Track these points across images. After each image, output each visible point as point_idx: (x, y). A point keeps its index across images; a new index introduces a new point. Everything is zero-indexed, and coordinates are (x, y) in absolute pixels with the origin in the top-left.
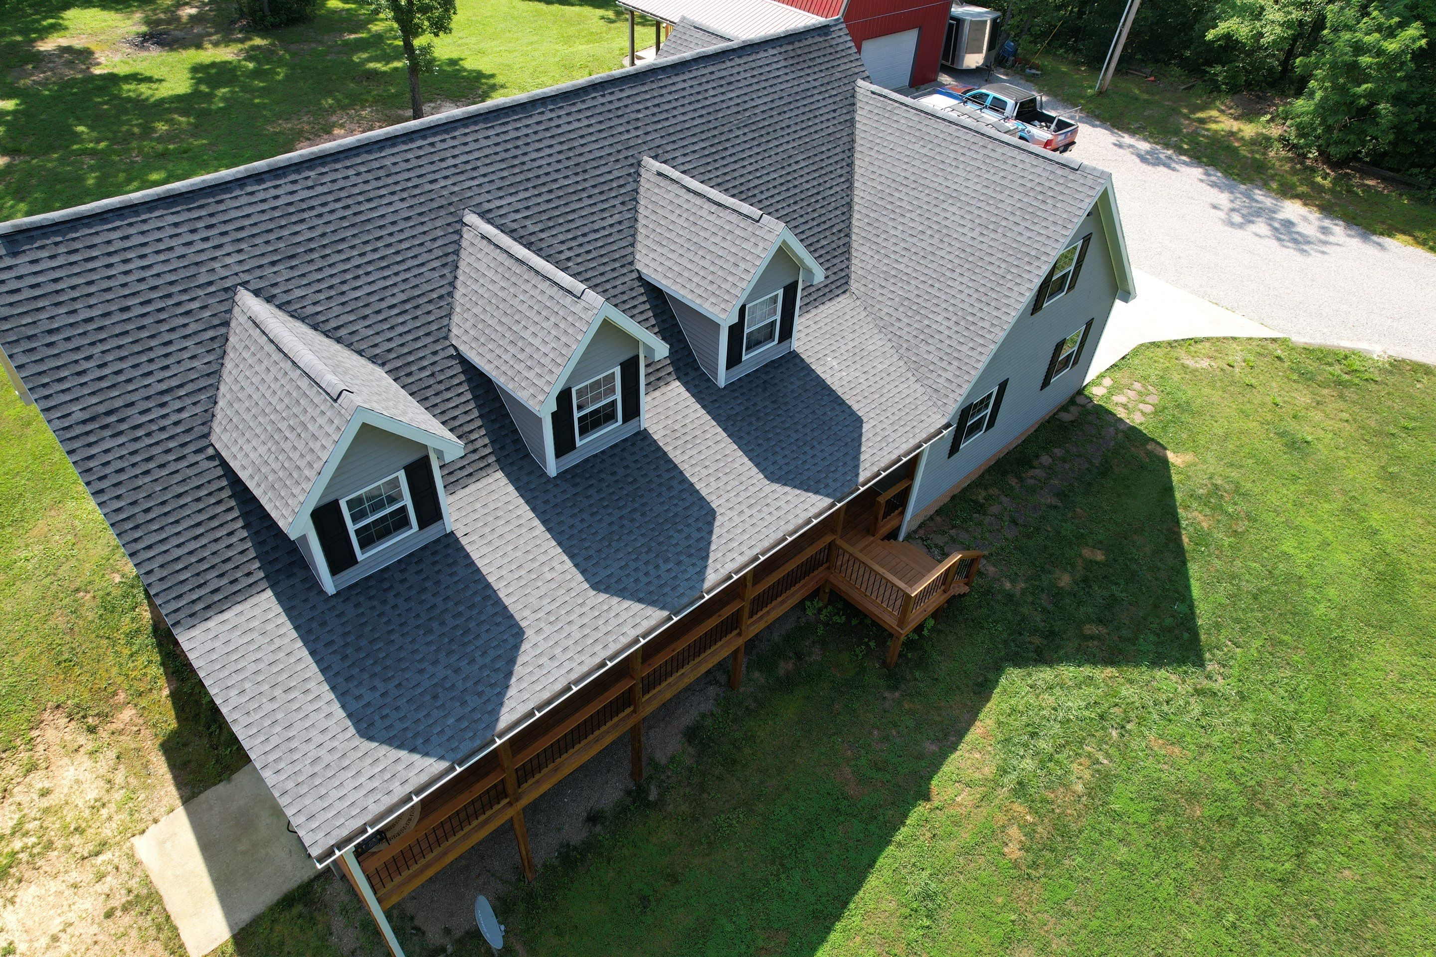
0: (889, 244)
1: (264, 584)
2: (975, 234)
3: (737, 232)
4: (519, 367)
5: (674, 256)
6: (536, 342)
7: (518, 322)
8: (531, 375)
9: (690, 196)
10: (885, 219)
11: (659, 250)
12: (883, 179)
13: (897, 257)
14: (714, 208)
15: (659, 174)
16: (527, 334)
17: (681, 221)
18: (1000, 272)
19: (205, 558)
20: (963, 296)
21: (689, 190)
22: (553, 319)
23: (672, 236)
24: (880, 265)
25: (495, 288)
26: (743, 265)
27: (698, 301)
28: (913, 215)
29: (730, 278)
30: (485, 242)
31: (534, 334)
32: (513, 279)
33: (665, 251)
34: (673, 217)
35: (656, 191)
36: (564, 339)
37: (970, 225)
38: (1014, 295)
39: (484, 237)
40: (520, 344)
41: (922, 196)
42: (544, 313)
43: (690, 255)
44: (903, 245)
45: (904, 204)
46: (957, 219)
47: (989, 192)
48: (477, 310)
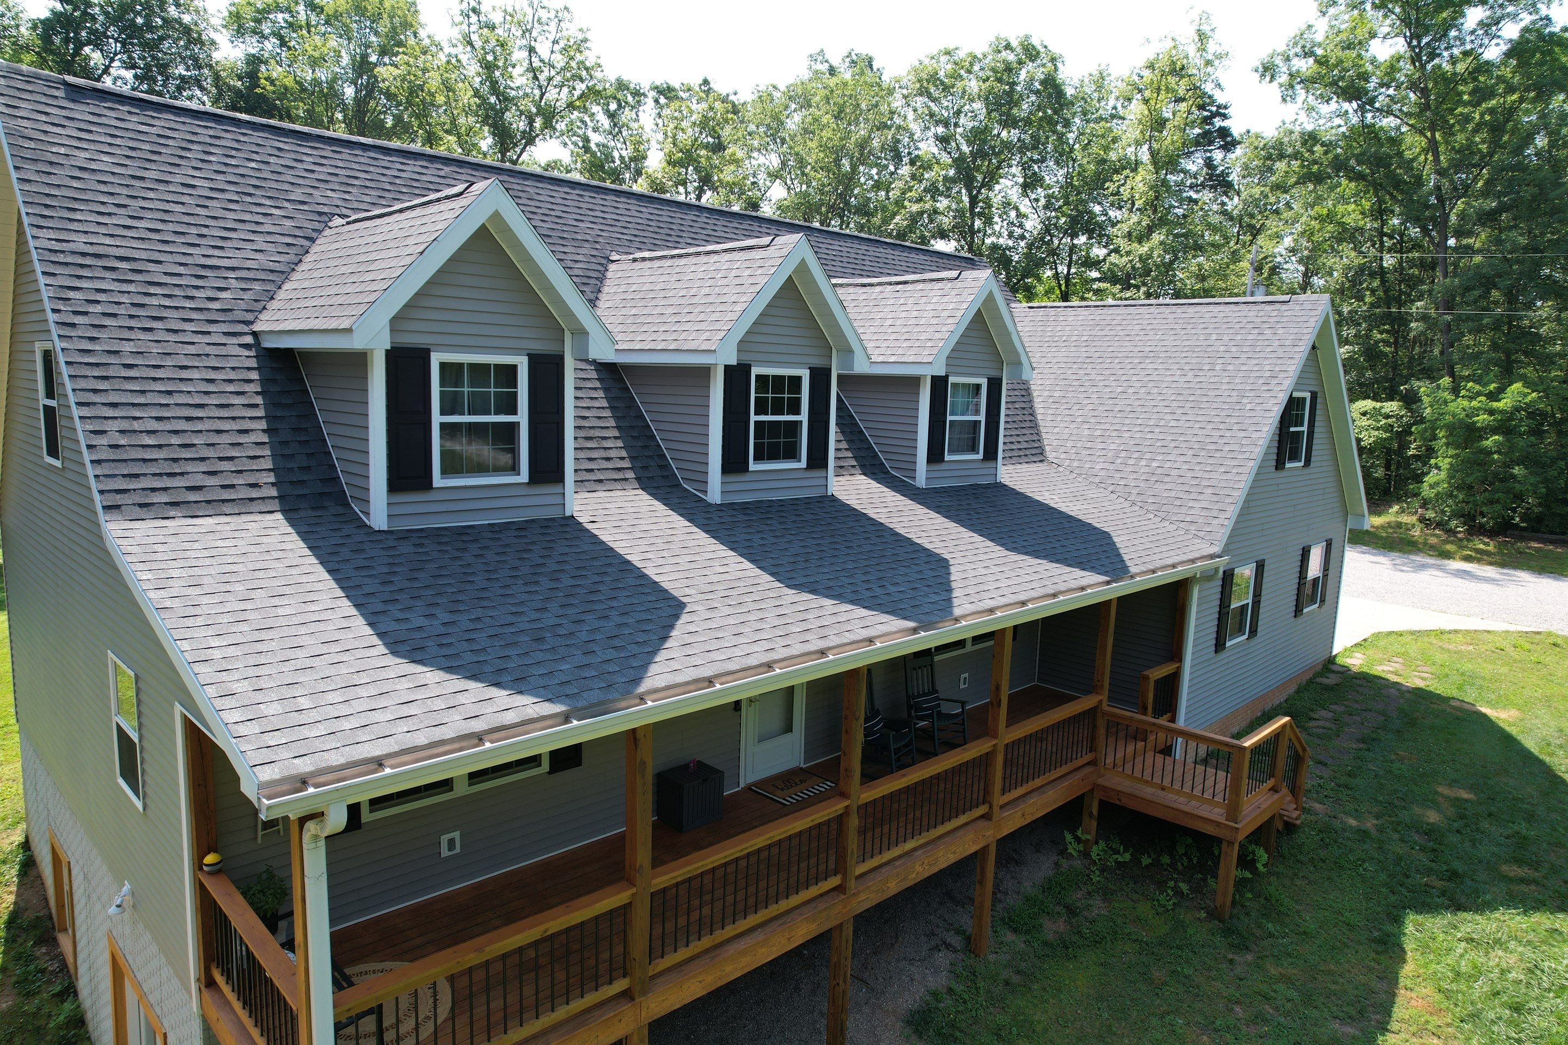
1: (276, 505)
19: (194, 445)
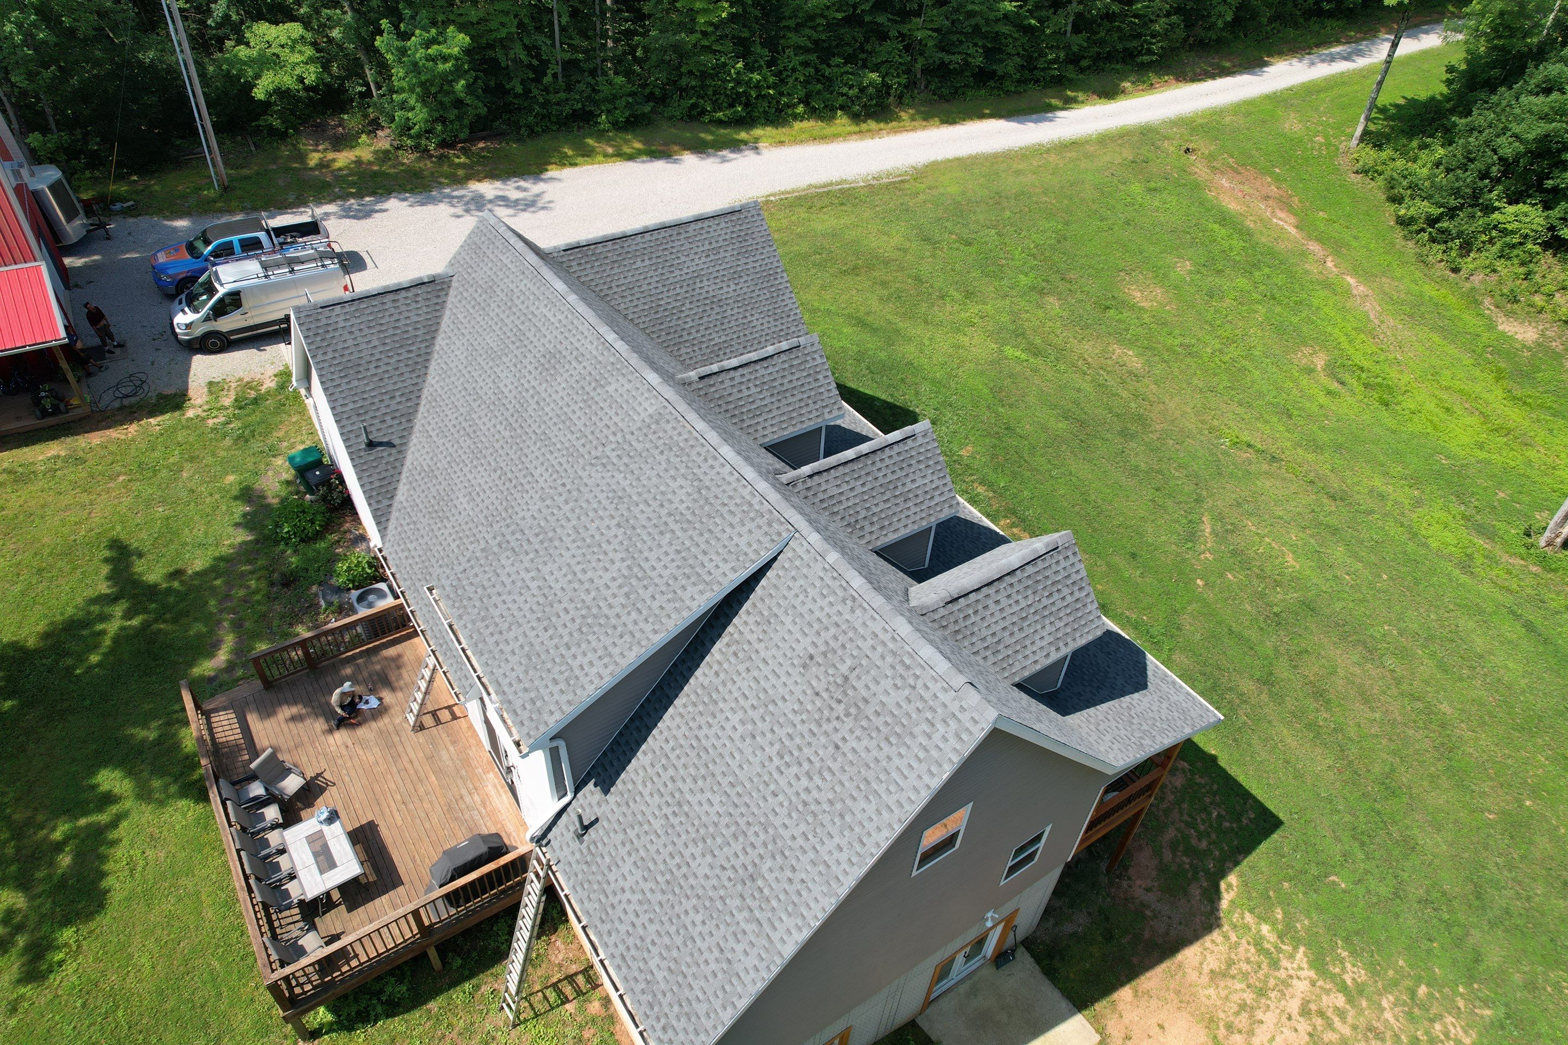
0: (695, 335)
2: (733, 287)
3: (795, 363)
4: (927, 503)
5: (775, 413)
6: (920, 482)
7: (896, 487)
8: (937, 499)
9: (740, 371)
10: (673, 323)
11: (761, 419)
12: (643, 301)
13: (708, 337)
14: (765, 364)
15: (701, 378)
16: (910, 486)
17: (753, 390)
18: (768, 295)
20: (766, 325)
21: (735, 369)
22: (913, 462)
23: (758, 403)
24: (704, 351)
25: (859, 490)
26: (820, 377)
27: (820, 420)
28: (688, 306)
29: (822, 390)
30: (816, 478)
31: (913, 481)
32: (863, 473)
33: (765, 416)
34: (746, 393)
35: (713, 389)
36: (931, 463)
37: (724, 285)
38: (788, 302)
39: (810, 476)
40: (911, 496)
41: (678, 291)
42: (905, 465)
43: (784, 402)
44: (702, 328)
45: (674, 304)
46: (713, 287)
47: (712, 257)
48: (863, 513)
